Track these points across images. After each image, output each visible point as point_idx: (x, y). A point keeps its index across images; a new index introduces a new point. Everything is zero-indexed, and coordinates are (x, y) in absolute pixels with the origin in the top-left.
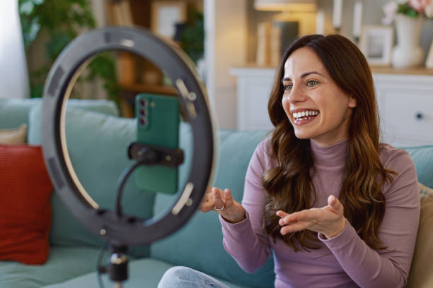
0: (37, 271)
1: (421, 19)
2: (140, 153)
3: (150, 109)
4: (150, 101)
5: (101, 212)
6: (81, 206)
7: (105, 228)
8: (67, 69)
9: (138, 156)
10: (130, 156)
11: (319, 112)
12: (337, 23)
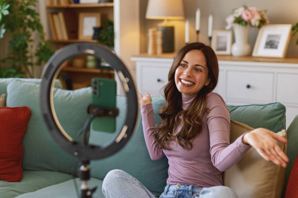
0: (17, 186)
1: (248, 26)
2: (95, 110)
3: (100, 86)
4: (100, 81)
5: (75, 143)
7: (77, 151)
9: (93, 112)
10: (89, 112)
12: (197, 28)
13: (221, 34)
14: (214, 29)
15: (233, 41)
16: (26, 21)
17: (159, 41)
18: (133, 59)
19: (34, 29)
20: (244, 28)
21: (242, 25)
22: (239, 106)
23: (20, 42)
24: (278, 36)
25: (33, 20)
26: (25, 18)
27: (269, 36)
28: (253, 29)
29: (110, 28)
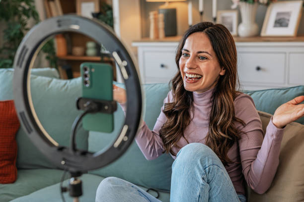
0: (10, 188)
1: (256, 4)
2: (85, 105)
3: (91, 73)
4: (91, 68)
5: (61, 149)
6: (45, 145)
8: (30, 48)
9: (85, 107)
10: (78, 108)
11: (202, 76)
12: (201, 8)
13: (226, 14)
14: (218, 9)
15: (240, 21)
16: (20, 9)
17: (161, 25)
18: (135, 44)
19: (28, 17)
20: (251, 6)
21: (250, 3)
22: (255, 92)
23: (14, 31)
24: (288, 14)
25: (27, 7)
26: (20, 6)
27: (278, 14)
28: (261, 7)
29: (108, 13)
